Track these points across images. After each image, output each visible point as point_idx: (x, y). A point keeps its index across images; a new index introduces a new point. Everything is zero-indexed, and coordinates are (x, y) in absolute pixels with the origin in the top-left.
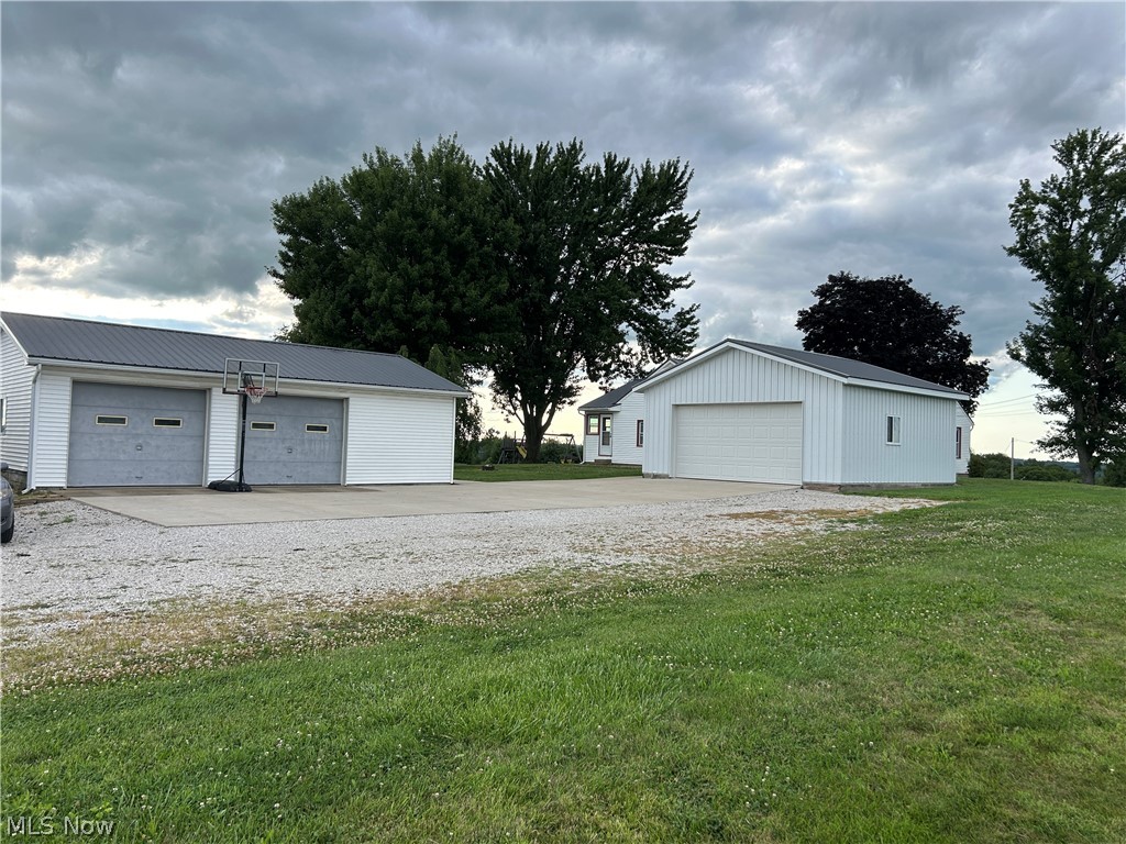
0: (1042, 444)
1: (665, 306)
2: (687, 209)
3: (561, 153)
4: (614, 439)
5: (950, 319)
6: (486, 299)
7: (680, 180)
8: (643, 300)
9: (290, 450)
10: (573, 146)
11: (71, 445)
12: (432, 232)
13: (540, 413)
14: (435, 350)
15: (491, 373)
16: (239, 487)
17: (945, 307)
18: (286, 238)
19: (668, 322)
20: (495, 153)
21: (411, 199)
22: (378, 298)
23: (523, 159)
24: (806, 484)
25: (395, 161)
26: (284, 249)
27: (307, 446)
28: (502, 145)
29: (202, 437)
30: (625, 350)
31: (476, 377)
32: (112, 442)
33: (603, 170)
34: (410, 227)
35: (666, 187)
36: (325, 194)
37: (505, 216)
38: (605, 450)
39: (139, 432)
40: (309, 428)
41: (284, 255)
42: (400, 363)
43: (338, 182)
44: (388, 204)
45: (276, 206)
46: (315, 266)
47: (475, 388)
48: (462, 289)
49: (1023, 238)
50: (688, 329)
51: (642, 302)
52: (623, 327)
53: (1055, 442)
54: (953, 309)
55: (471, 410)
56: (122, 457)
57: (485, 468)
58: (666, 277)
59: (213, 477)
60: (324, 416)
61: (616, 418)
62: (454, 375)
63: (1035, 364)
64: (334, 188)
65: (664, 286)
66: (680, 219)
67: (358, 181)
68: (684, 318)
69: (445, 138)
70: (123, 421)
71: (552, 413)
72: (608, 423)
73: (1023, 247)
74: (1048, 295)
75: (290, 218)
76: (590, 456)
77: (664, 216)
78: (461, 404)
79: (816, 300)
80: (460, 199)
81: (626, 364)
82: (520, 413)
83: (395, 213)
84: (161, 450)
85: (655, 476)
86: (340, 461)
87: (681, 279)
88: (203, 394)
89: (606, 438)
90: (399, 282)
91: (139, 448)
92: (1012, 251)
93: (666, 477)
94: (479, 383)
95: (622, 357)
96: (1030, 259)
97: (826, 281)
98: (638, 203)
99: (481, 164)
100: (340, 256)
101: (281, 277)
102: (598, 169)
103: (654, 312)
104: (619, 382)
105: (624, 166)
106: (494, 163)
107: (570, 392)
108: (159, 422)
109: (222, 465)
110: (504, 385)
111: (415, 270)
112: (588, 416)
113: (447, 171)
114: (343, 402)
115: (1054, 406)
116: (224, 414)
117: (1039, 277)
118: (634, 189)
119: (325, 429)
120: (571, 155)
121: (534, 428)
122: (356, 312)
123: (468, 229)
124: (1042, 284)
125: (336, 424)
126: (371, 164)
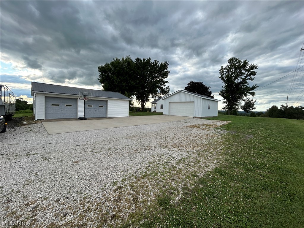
0: (222, 108)
1: (164, 86)
2: (168, 70)
3: (147, 60)
4: (157, 108)
5: (208, 89)
6: (135, 84)
7: (167, 65)
8: (161, 85)
9: (96, 111)
10: (149, 59)
11: (46, 110)
12: (125, 72)
13: (144, 103)
14: (126, 92)
15: (136, 97)
16: (84, 119)
17: (208, 87)
18: (100, 73)
19: (165, 88)
20: (136, 59)
21: (122, 66)
22: (116, 83)
23: (141, 61)
24: (194, 117)
25: (119, 60)
26: (100, 75)
27: (99, 110)
28: (137, 58)
29: (77, 108)
30: (158, 93)
31: (133, 97)
32: (56, 109)
33: (154, 63)
34: (121, 71)
35: (165, 66)
36: (107, 66)
37: (138, 69)
38: (155, 110)
39: (62, 107)
40: (100, 106)
41: (100, 76)
42: (119, 94)
43: (109, 63)
44: (117, 67)
45: (98, 67)
46: (105, 78)
47: (133, 99)
48: (131, 82)
49: (221, 75)
50: (168, 90)
51: (160, 85)
52: (157, 89)
53: (225, 108)
54: (209, 87)
55: (132, 103)
56: (58, 113)
57: (135, 113)
58: (165, 81)
59: (79, 116)
60: (103, 104)
61: (157, 104)
62: (129, 96)
63: (223, 96)
64: (109, 65)
65: (164, 83)
66: (167, 71)
67: (113, 63)
68: (167, 88)
69: (128, 56)
70: (58, 105)
71: (146, 103)
72: (155, 105)
73: (221, 77)
74: (225, 85)
75: (101, 70)
76: (153, 110)
77: (164, 71)
78: (130, 102)
79: (188, 85)
80: (130, 66)
81: (158, 95)
82: (141, 103)
83: (119, 68)
84: (67, 111)
85: (166, 115)
86: (106, 113)
87: (167, 81)
88: (76, 99)
89: (155, 108)
90: (120, 80)
91: (62, 111)
92: (220, 78)
93: (168, 115)
94: (134, 98)
95: (157, 94)
96: (223, 79)
97: (189, 82)
98: (160, 68)
99: (134, 61)
100: (109, 76)
101: (100, 80)
102: (153, 62)
103: (163, 87)
104: (157, 98)
105: (158, 62)
106: (136, 61)
107: (149, 100)
108: (66, 105)
109: (81, 114)
110: (138, 99)
111: (122, 78)
112: (152, 104)
113: (128, 61)
114: (107, 101)
115: (225, 102)
116: (81, 104)
117: (224, 82)
118: (159, 66)
119: (103, 106)
120: (149, 60)
121: (143, 106)
122: (112, 86)
123: (132, 71)
124: (224, 83)
125: (105, 106)
126: (115, 60)
